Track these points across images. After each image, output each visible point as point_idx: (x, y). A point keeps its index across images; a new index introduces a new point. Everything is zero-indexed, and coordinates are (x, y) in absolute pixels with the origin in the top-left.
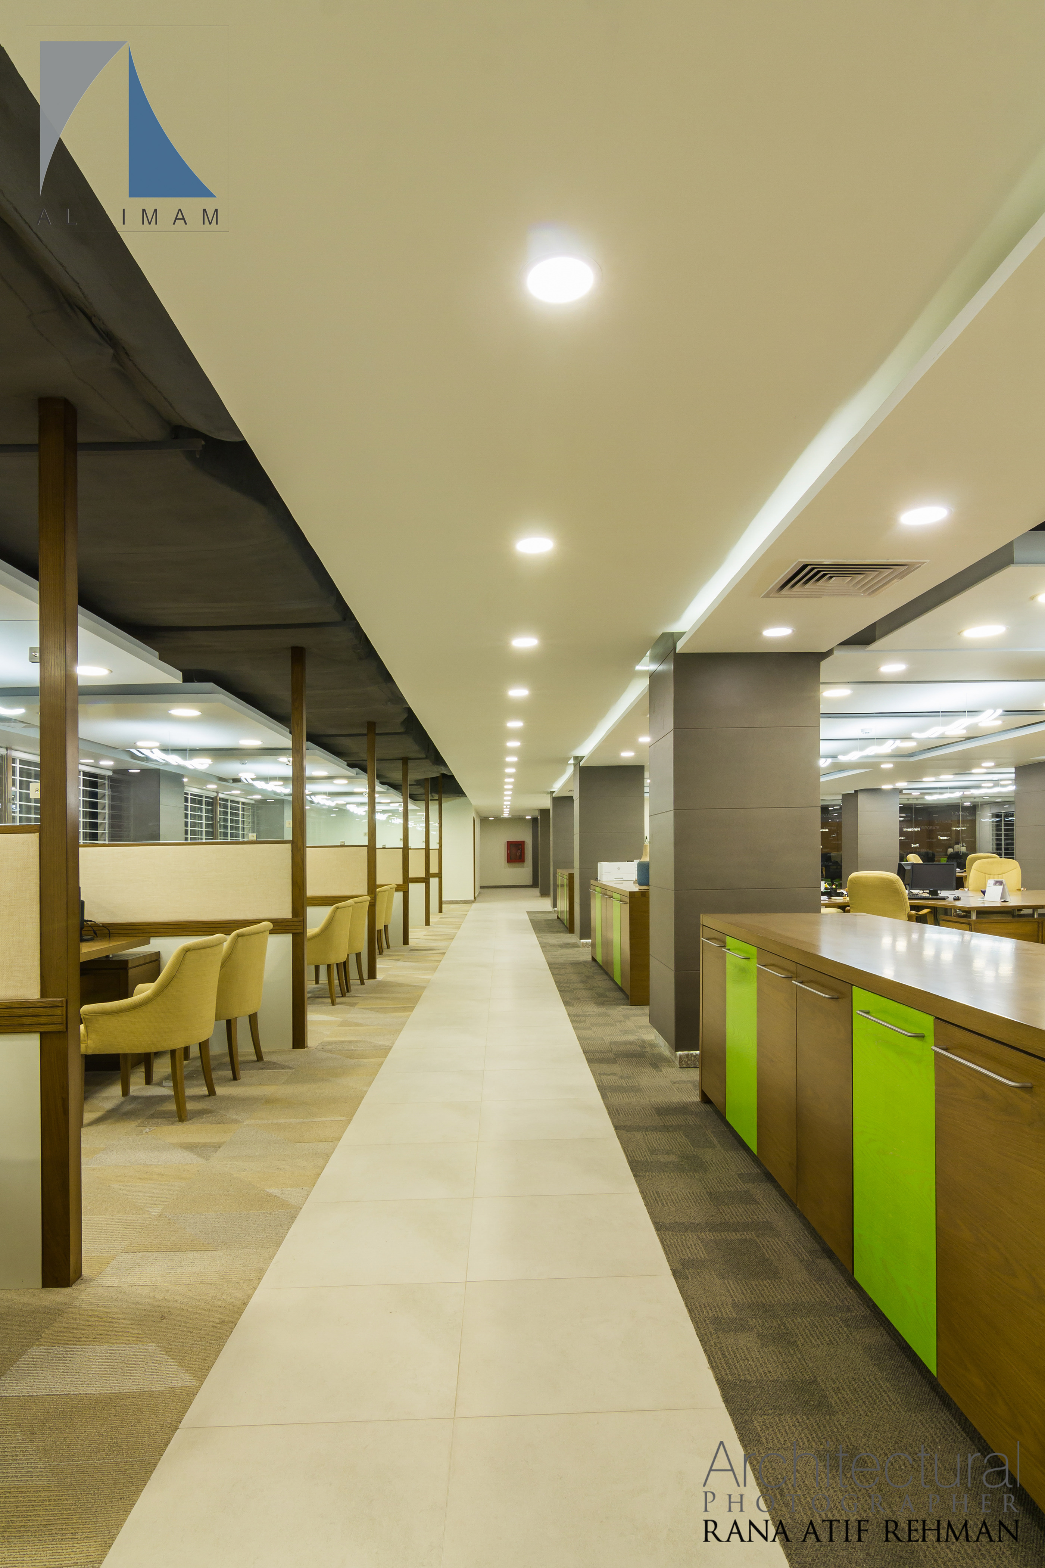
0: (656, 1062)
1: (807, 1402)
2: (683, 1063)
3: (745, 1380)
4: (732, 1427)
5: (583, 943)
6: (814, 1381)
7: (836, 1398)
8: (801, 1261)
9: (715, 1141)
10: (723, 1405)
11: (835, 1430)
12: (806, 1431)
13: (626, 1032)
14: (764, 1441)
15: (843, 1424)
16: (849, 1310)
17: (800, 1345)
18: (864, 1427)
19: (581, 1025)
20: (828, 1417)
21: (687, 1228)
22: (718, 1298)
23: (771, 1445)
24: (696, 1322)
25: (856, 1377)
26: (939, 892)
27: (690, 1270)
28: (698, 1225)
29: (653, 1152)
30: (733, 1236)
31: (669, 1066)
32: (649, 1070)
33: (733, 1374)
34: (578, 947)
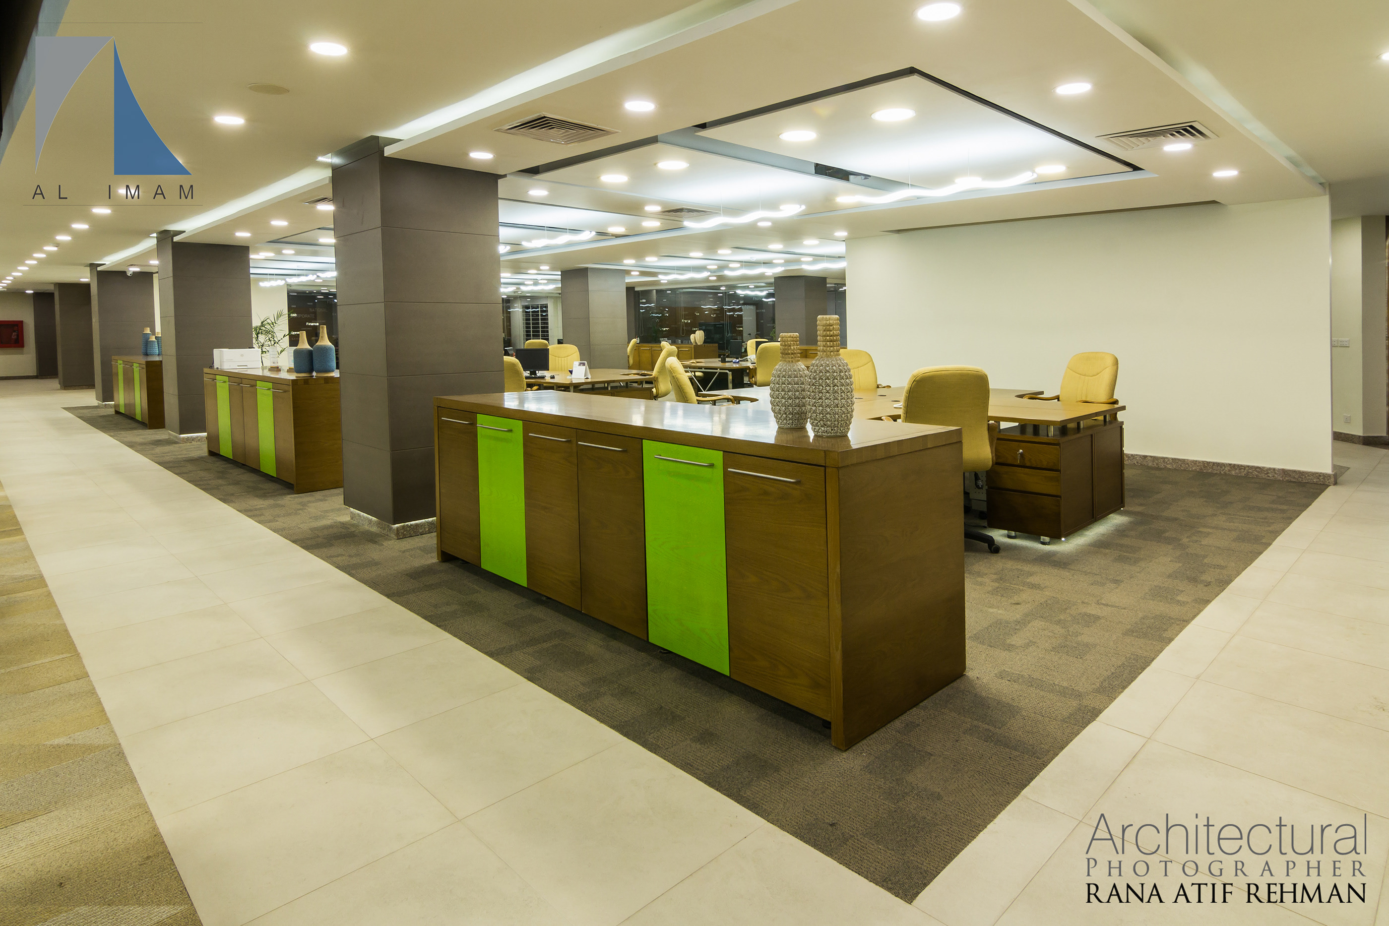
0: (371, 538)
1: (667, 719)
2: (400, 534)
3: (626, 721)
4: (641, 747)
5: (183, 438)
6: (661, 707)
7: (678, 711)
8: (601, 647)
9: (476, 587)
10: (625, 738)
11: (691, 726)
12: (678, 732)
13: (316, 518)
14: (662, 746)
15: (692, 721)
16: (649, 664)
17: (639, 692)
18: (703, 719)
19: (262, 518)
20: (682, 721)
21: (511, 650)
22: (570, 684)
23: (667, 747)
24: (570, 702)
25: (680, 697)
26: (537, 372)
27: (537, 674)
28: (516, 645)
29: (436, 606)
30: (545, 645)
31: (386, 539)
32: (371, 546)
33: (617, 721)
34: (176, 443)
